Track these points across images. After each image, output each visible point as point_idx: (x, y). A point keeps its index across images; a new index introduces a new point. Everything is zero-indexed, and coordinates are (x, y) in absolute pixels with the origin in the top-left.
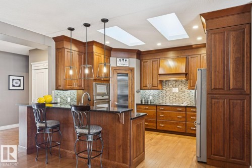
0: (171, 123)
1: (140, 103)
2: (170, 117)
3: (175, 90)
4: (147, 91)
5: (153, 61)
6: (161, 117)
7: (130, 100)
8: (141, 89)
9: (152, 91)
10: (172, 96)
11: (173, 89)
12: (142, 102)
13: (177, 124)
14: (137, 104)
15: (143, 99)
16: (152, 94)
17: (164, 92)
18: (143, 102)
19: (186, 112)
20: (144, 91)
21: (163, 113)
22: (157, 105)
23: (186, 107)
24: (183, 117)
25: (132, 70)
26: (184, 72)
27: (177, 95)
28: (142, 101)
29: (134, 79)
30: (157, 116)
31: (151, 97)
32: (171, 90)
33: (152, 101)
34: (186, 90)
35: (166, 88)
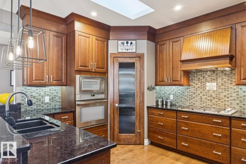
0: (201, 144)
1: (154, 104)
2: (199, 132)
3: (211, 86)
4: (166, 88)
5: (173, 42)
6: (184, 130)
8: (156, 85)
9: (174, 87)
10: (205, 97)
11: (208, 84)
12: (157, 105)
13: (213, 147)
15: (160, 100)
16: (174, 92)
17: (192, 89)
18: (160, 104)
20: (163, 87)
21: (186, 125)
22: (177, 111)
24: (224, 136)
25: (140, 57)
26: (227, 53)
28: (157, 102)
30: (177, 128)
31: (172, 97)
32: (205, 87)
33: (174, 103)
35: (196, 83)
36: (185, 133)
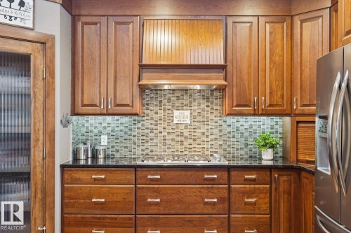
1: (70, 160)
2: (180, 201)
3: (182, 116)
4: (92, 120)
5: (117, 23)
6: (151, 204)
7: (37, 154)
8: (74, 113)
9: (109, 119)
10: (171, 136)
11: (176, 113)
12: (76, 158)
13: (204, 223)
14: (63, 167)
15: (82, 147)
16: (110, 129)
17: (147, 123)
18: (82, 156)
19: (229, 183)
20: (82, 119)
21: (157, 192)
22: (136, 167)
23: (228, 169)
24: (221, 200)
26: (220, 62)
27: (186, 133)
28: (76, 154)
29: (53, 75)
31: (104, 140)
32: (171, 118)
33: (109, 152)
34: (212, 117)
35: (154, 112)
36: (154, 210)
